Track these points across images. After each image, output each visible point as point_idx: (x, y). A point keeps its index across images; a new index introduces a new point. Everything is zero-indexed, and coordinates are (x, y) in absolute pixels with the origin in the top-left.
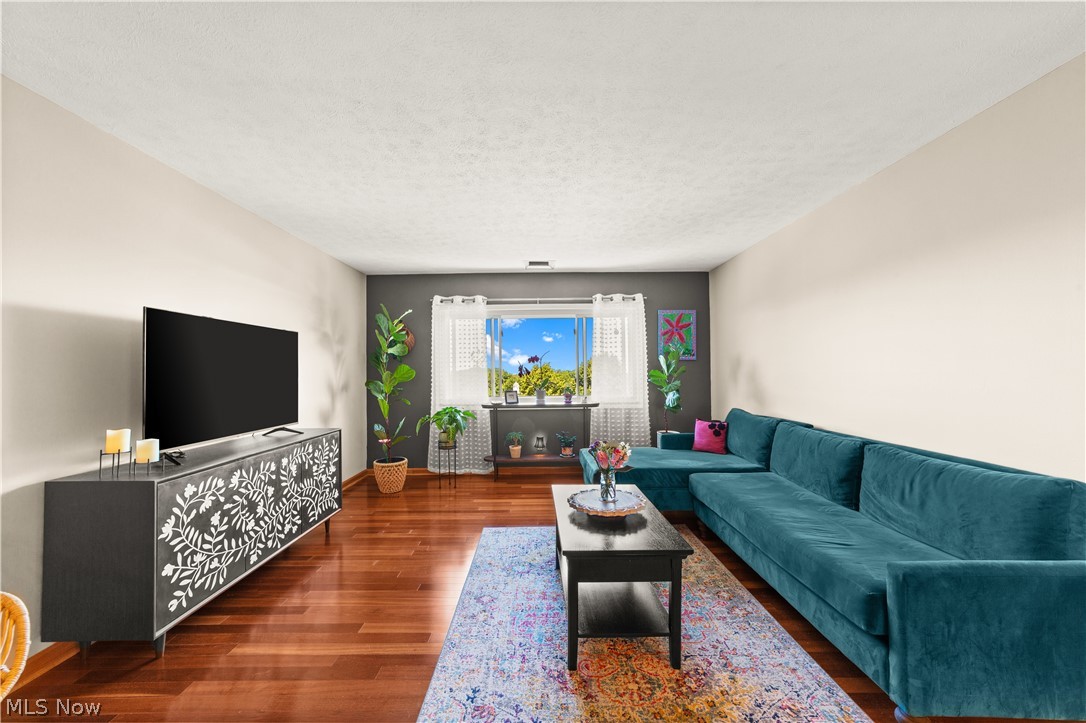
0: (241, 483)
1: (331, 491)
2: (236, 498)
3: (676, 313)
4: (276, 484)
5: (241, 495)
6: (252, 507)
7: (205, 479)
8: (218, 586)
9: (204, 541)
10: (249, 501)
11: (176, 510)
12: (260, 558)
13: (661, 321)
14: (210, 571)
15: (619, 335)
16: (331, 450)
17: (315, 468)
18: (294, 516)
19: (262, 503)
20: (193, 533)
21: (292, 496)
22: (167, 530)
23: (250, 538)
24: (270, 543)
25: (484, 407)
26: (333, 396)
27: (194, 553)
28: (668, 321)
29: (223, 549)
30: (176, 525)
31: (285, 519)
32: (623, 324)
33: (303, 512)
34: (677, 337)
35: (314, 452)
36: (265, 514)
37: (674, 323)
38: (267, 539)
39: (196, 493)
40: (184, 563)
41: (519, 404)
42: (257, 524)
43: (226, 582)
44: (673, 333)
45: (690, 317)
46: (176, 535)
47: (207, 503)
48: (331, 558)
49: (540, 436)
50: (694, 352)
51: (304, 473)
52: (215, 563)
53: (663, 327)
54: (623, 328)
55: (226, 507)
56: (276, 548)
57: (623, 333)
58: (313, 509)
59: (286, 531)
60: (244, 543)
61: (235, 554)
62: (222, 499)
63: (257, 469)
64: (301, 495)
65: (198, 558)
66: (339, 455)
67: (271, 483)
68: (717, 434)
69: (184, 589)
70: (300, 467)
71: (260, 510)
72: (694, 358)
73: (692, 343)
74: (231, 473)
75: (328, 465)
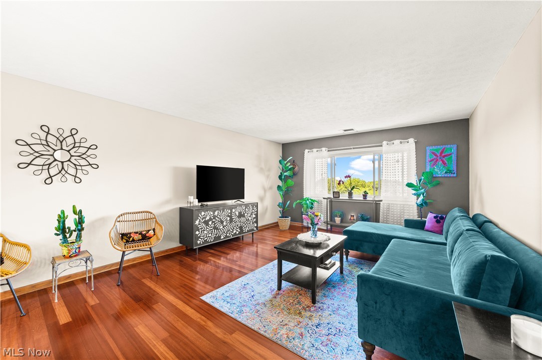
0: (218, 214)
1: (253, 223)
2: (216, 218)
3: (440, 148)
4: (231, 217)
5: (218, 218)
6: (222, 222)
7: (207, 211)
8: (211, 242)
9: (207, 228)
10: (221, 220)
11: (199, 218)
12: (224, 238)
13: (428, 153)
14: (209, 236)
15: (400, 163)
16: (253, 209)
17: (246, 214)
18: (237, 228)
19: (225, 222)
20: (204, 225)
21: (236, 222)
22: (197, 222)
23: (221, 231)
24: (228, 235)
25: (324, 198)
26: (265, 191)
27: (204, 230)
28: (434, 153)
29: (212, 232)
30: (199, 222)
31: (234, 228)
32: (403, 157)
33: (241, 228)
34: (440, 163)
35: (245, 209)
36: (226, 225)
37: (438, 154)
38: (227, 233)
39: (204, 215)
40: (202, 232)
41: (340, 198)
42: (223, 227)
43: (213, 241)
44: (437, 160)
45: (452, 149)
46: (199, 224)
47: (208, 218)
48: (253, 246)
49: (353, 215)
50: (455, 171)
51: (241, 215)
52: (210, 235)
53: (429, 156)
54: (403, 159)
55: (213, 220)
56: (230, 237)
57: (403, 162)
58: (245, 228)
59: (234, 232)
60: (219, 232)
61: (216, 234)
62: (212, 218)
63: (223, 211)
64: (240, 222)
65: (205, 232)
66: (257, 211)
67: (228, 216)
68: (438, 222)
69: (201, 239)
70: (240, 213)
71: (225, 223)
72: (455, 175)
73: (452, 166)
74: (215, 211)
75: (252, 214)
